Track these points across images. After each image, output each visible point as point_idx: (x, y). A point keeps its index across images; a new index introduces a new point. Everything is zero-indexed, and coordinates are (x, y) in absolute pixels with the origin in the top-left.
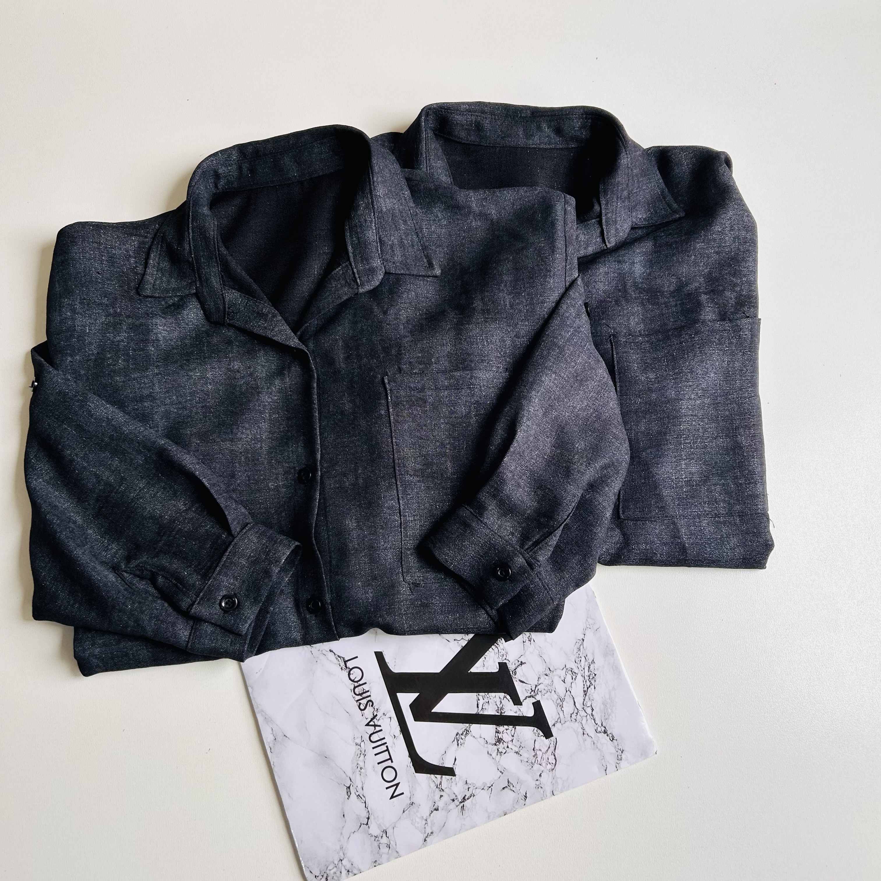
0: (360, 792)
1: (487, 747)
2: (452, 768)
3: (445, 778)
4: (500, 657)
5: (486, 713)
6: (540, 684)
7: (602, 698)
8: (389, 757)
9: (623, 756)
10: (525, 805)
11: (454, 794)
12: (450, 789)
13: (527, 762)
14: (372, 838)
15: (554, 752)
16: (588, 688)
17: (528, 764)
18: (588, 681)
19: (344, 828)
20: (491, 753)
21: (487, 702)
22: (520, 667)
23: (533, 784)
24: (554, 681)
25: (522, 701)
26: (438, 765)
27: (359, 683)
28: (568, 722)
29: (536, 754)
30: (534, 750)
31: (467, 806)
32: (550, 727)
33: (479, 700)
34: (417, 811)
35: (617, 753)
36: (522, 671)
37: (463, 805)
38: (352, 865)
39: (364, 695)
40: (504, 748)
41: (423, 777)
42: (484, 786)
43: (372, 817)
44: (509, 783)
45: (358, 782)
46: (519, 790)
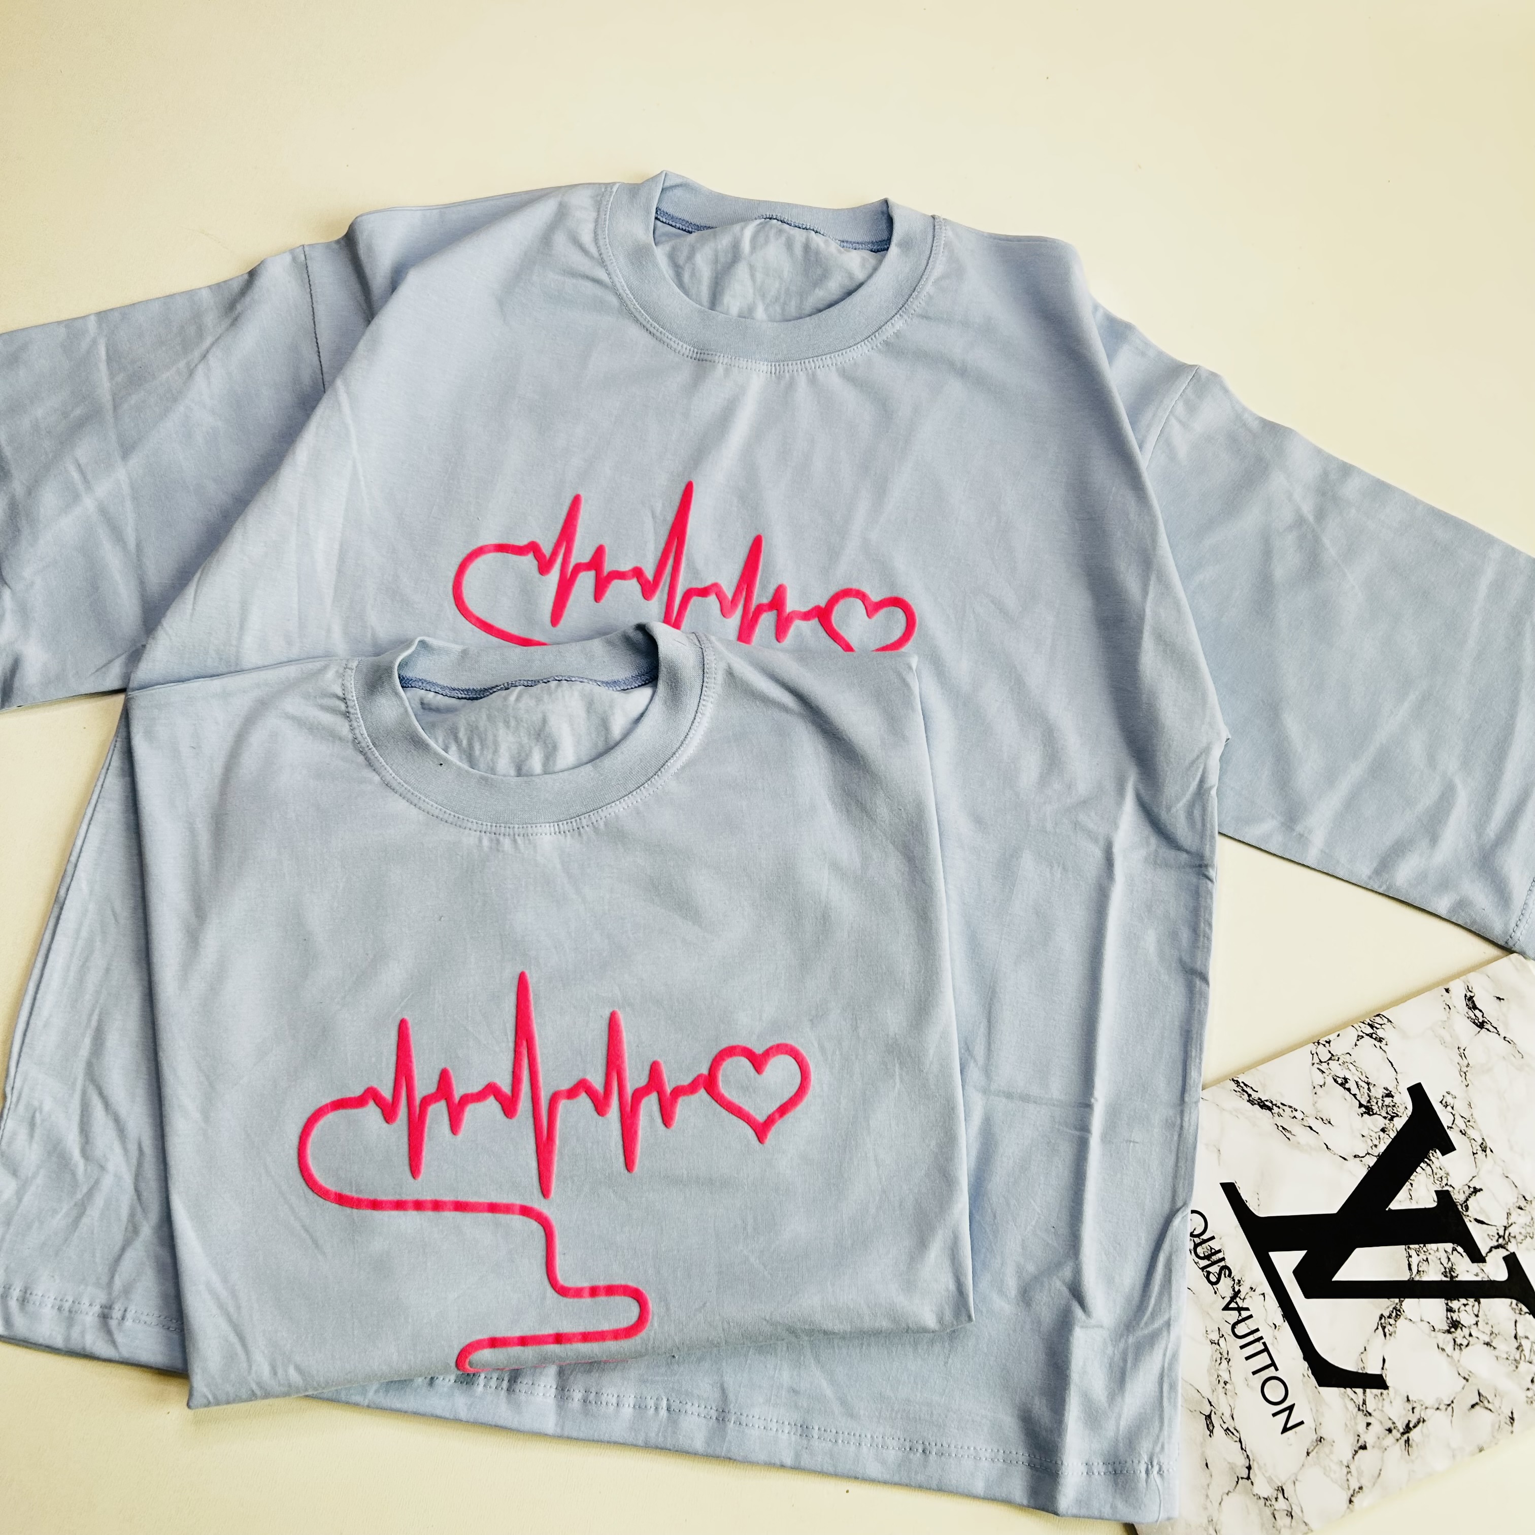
0: (1230, 1424)
1: (1436, 1337)
2: (1381, 1376)
3: (1371, 1392)
4: (1436, 1181)
5: (1425, 1278)
6: (1512, 1224)
8: (1270, 1362)
11: (1390, 1419)
12: (1382, 1411)
13: (1507, 1359)
14: (1259, 1501)
17: (1510, 1362)
19: (1210, 1487)
20: (1444, 1347)
21: (1425, 1259)
22: (1473, 1197)
23: (1522, 1396)
25: (1484, 1255)
26: (1355, 1370)
27: (1201, 1237)
29: (1521, 1345)
30: (1516, 1337)
31: (1415, 1439)
33: (1410, 1256)
34: (1331, 1452)
36: (1478, 1203)
37: (1408, 1438)
39: (1214, 1258)
40: (1464, 1337)
41: (1332, 1393)
42: (1440, 1404)
43: (1255, 1466)
44: (1481, 1398)
45: (1223, 1406)
46: (1500, 1408)
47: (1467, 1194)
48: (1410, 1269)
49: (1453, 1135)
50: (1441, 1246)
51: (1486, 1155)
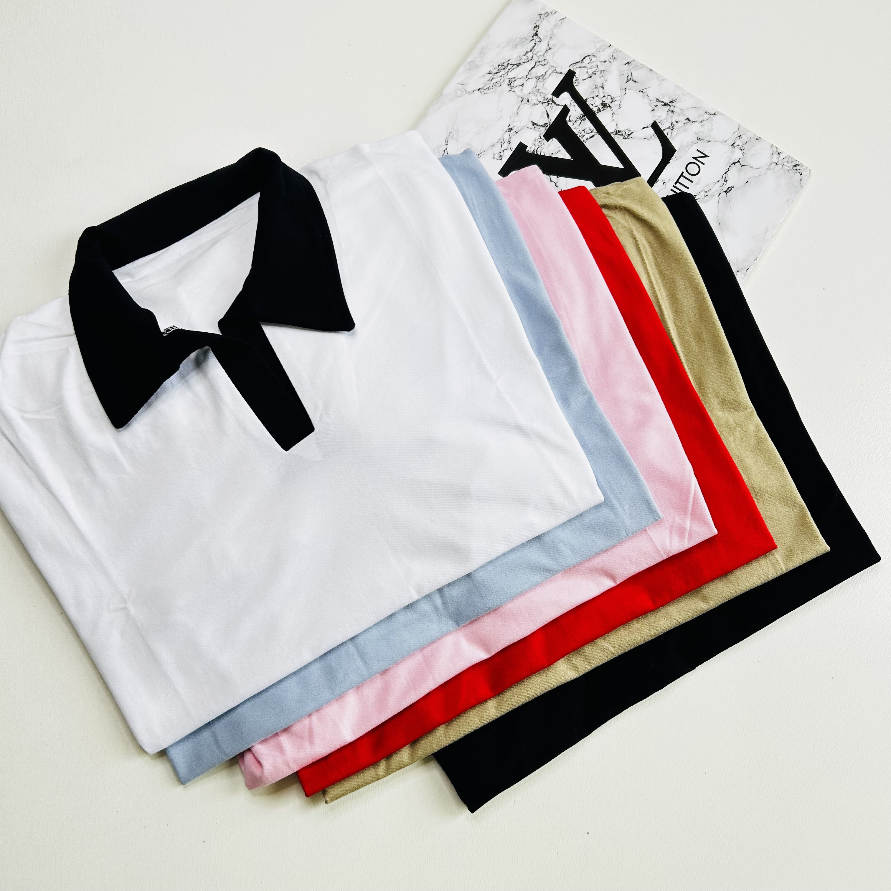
0: (722, 181)
1: (616, 111)
2: (651, 126)
3: (662, 127)
4: (542, 143)
5: (592, 128)
6: (539, 101)
7: (512, 51)
9: (543, 13)
10: (634, 61)
11: (667, 114)
12: (666, 118)
14: (744, 152)
15: (581, 62)
16: (514, 65)
17: (604, 75)
18: (508, 68)
19: (755, 176)
20: (618, 105)
21: (584, 132)
22: (538, 124)
23: (615, 64)
24: (528, 92)
25: (562, 107)
26: (658, 138)
28: (550, 64)
29: (593, 73)
30: (591, 77)
31: (668, 100)
32: (564, 75)
33: (587, 138)
34: (701, 132)
35: (545, 18)
36: (539, 120)
37: (670, 103)
38: (773, 154)
40: (607, 99)
41: (675, 143)
42: (645, 96)
43: (732, 162)
44: (629, 80)
45: (717, 188)
46: (627, 70)
47: (539, 127)
48: (593, 136)
49: (514, 146)
50: (572, 128)
51: (513, 127)
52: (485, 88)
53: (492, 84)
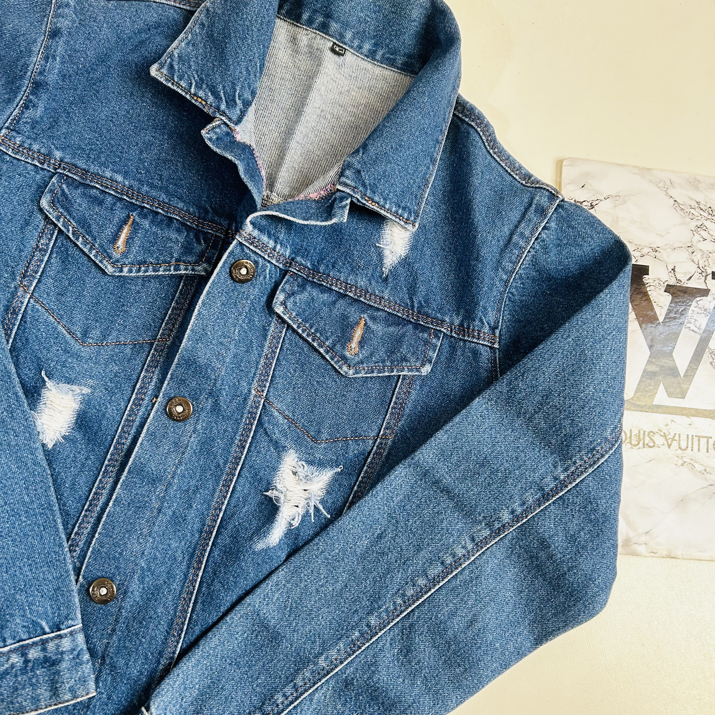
47: (673, 276)
48: (696, 332)
50: (692, 308)
51: (659, 252)
52: (681, 206)
53: (688, 211)
